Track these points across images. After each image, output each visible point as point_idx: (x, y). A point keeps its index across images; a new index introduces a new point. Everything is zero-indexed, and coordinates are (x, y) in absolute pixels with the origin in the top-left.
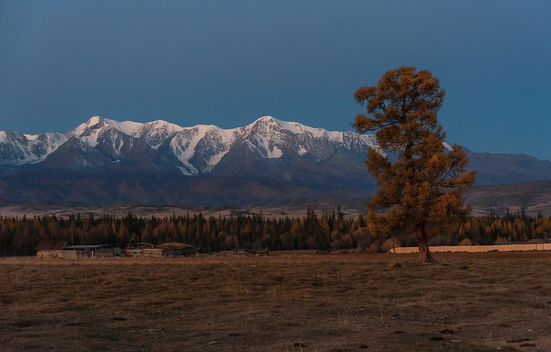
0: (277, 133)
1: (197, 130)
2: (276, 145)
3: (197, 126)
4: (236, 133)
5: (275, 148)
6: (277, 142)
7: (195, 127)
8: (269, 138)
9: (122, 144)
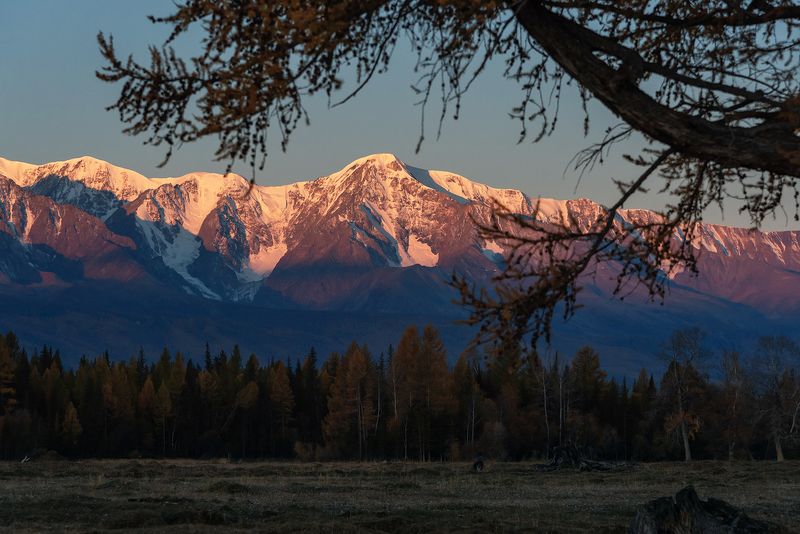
0: (412, 199)
1: (196, 186)
2: (415, 231)
3: (195, 175)
4: (295, 197)
5: (412, 238)
6: (417, 222)
7: (188, 177)
8: (395, 213)
9: (30, 220)
